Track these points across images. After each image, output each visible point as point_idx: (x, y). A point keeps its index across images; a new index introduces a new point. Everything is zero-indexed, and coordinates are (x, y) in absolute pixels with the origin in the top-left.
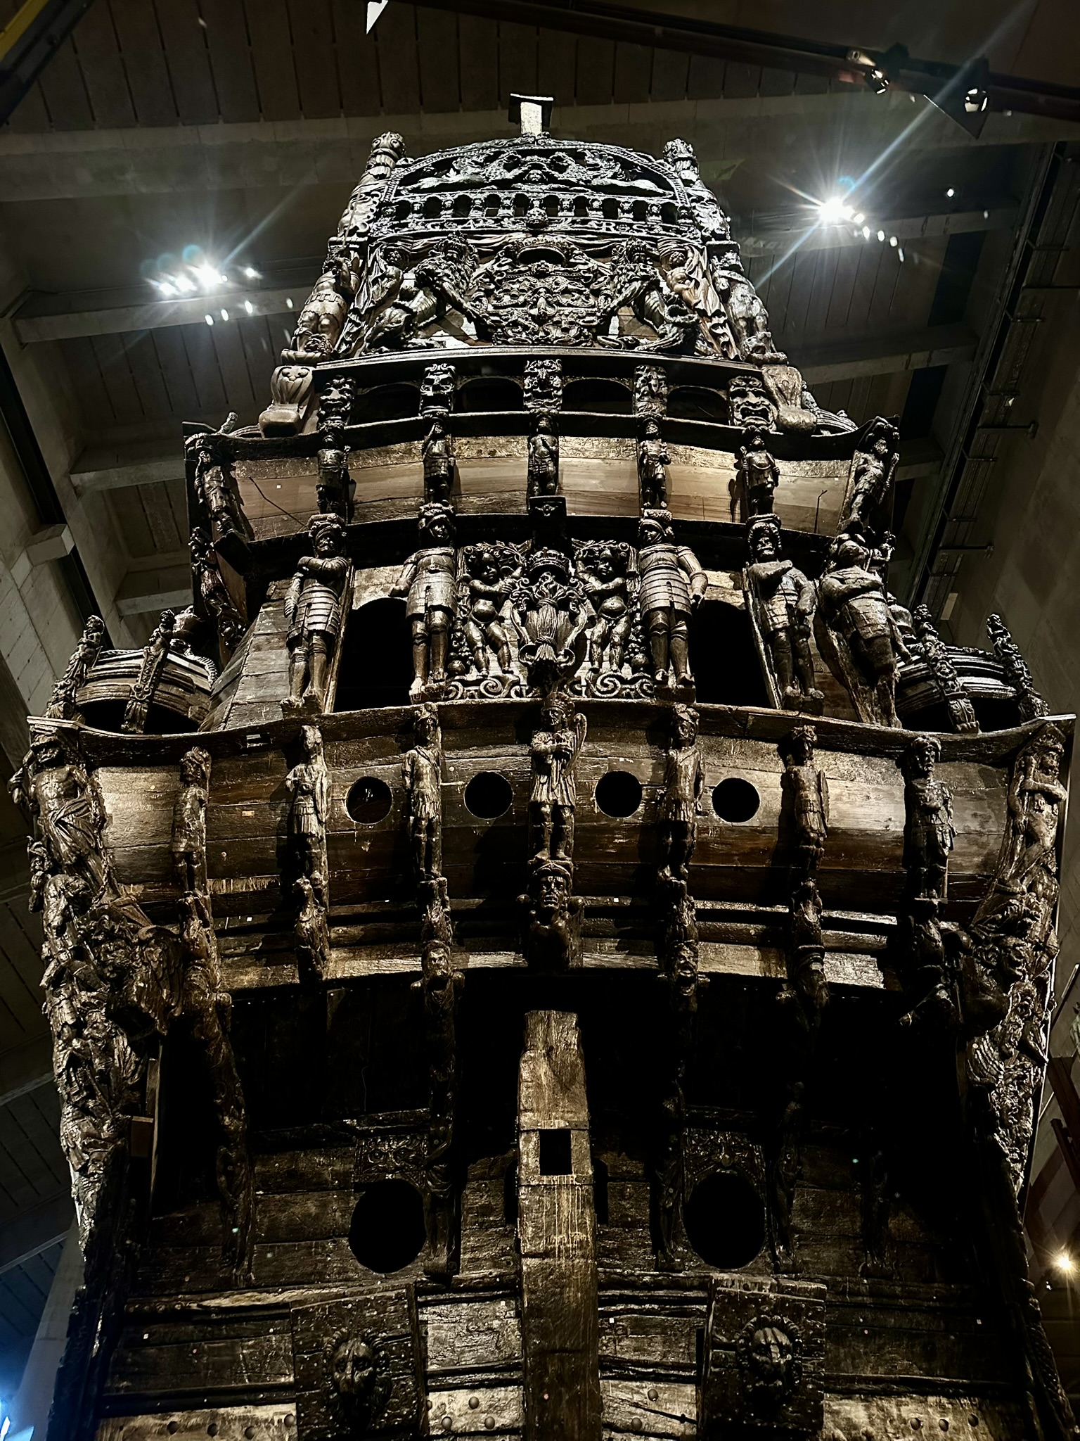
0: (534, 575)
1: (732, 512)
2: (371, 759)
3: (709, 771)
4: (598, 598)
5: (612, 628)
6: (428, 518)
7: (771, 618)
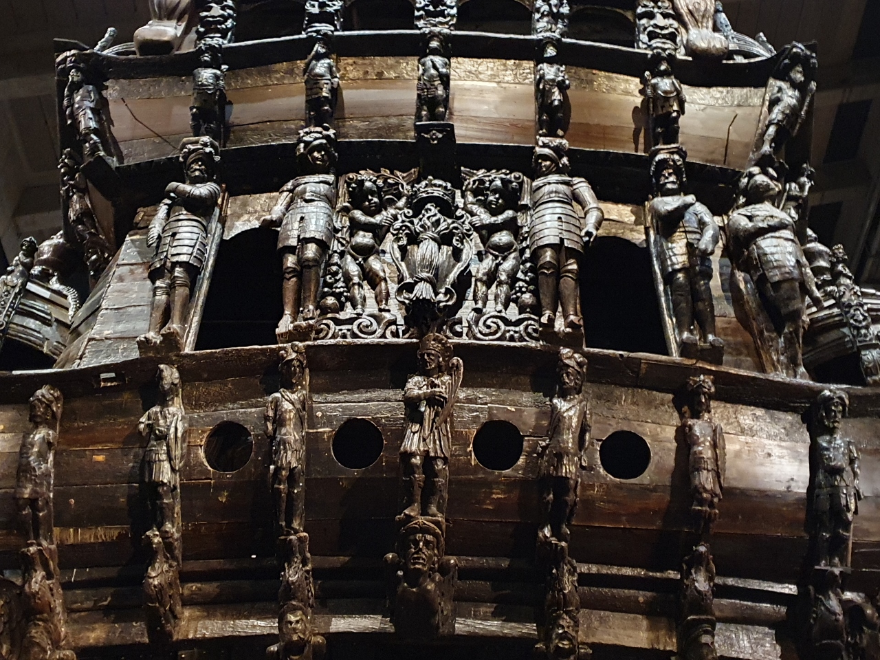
0: (417, 206)
1: (636, 142)
2: (234, 402)
3: (596, 422)
4: (486, 232)
5: (498, 265)
6: (307, 144)
7: (670, 257)
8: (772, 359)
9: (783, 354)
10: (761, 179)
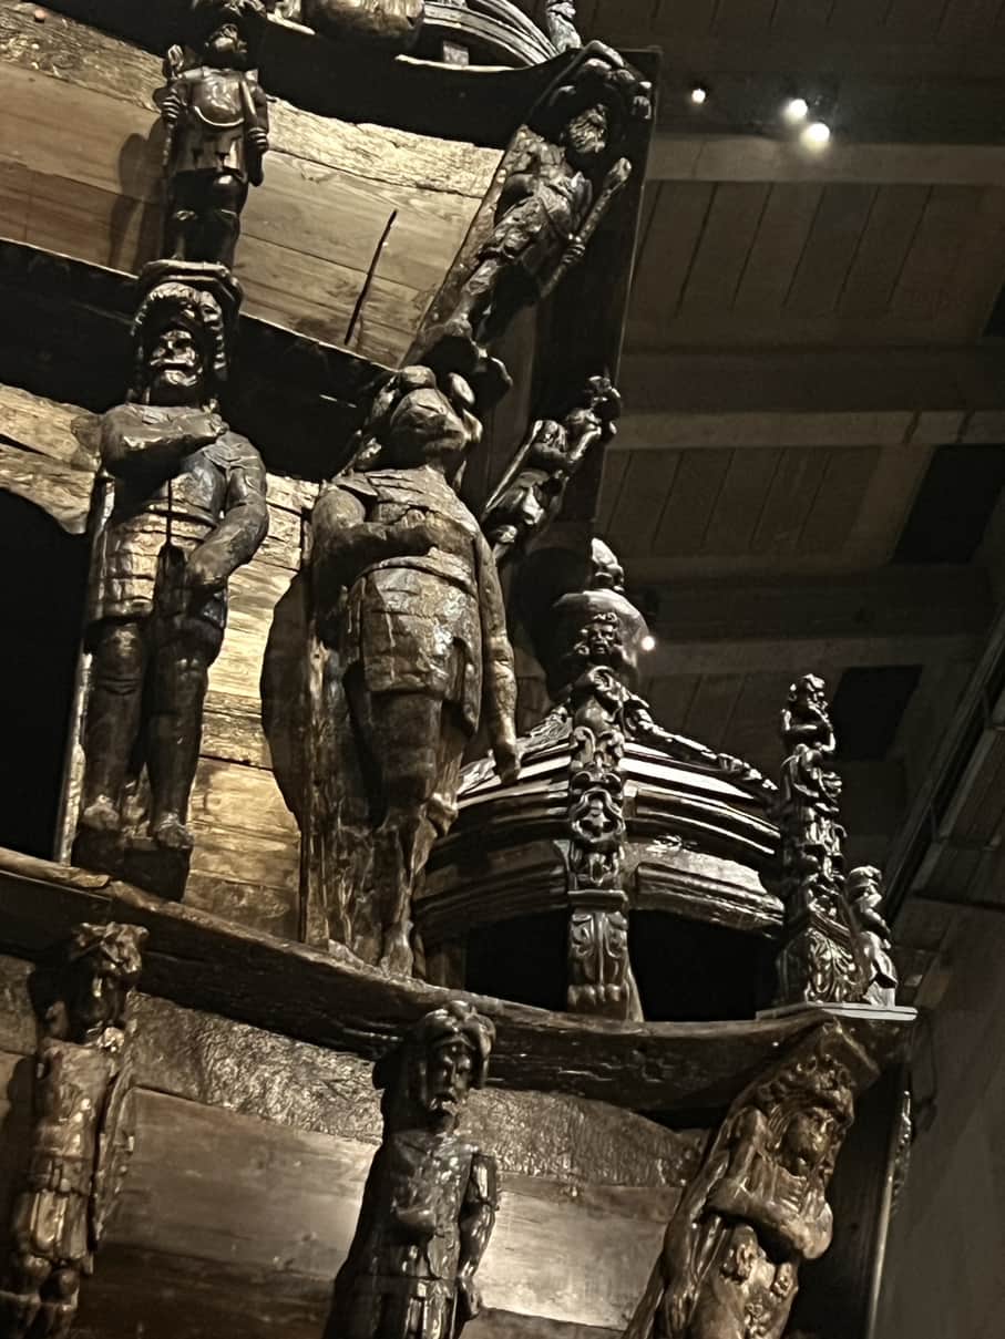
8: (335, 901)
9: (366, 890)
10: (428, 401)
